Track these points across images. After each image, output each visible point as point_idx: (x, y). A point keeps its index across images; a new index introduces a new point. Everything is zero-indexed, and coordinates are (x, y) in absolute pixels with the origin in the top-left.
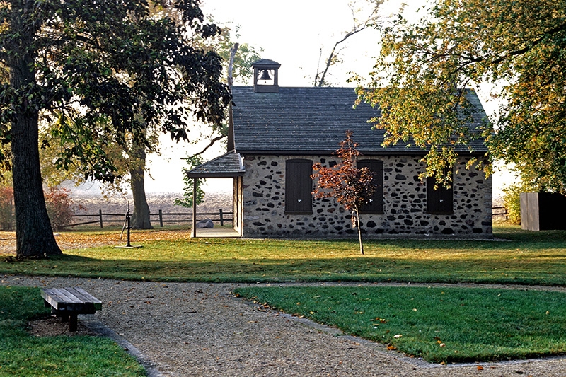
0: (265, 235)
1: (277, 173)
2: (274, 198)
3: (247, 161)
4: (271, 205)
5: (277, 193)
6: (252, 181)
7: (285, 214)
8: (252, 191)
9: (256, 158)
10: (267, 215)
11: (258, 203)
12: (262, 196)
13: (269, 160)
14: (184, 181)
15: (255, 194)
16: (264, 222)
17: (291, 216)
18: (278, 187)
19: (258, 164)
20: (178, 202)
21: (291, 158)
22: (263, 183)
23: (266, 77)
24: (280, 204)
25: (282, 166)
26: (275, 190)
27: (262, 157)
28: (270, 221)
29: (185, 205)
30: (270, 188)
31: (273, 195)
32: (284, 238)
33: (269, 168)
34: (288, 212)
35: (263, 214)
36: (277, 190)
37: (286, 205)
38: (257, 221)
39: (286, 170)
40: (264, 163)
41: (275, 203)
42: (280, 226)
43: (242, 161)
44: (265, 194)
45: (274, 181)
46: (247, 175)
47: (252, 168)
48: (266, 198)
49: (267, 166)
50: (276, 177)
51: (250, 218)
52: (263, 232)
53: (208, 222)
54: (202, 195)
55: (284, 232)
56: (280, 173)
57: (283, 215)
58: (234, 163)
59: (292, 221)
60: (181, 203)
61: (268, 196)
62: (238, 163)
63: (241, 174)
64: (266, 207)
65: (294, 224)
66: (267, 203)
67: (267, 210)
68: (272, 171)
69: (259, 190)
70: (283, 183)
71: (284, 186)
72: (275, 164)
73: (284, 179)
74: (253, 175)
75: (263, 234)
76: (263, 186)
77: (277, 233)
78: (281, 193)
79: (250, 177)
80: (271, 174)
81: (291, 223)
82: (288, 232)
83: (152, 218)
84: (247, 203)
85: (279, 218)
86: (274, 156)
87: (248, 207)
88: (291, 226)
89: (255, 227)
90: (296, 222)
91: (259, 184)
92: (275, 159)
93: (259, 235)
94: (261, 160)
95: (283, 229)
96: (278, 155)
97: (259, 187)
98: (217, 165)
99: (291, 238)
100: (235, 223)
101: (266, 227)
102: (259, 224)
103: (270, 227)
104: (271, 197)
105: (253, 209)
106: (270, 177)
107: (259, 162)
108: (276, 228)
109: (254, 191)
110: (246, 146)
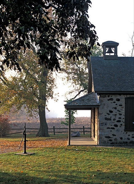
0: (113, 144)
1: (120, 105)
2: (118, 121)
3: (101, 98)
4: (116, 126)
5: (120, 118)
6: (104, 111)
7: (125, 131)
8: (104, 117)
9: (107, 96)
10: (114, 132)
11: (108, 124)
12: (110, 120)
13: (114, 98)
14: (65, 112)
15: (106, 119)
16: (111, 136)
17: (128, 132)
18: (120, 114)
19: (108, 100)
20: (62, 123)
21: (128, 96)
22: (111, 112)
23: (110, 52)
24: (121, 125)
25: (123, 101)
26: (118, 116)
27: (110, 95)
28: (115, 135)
29: (66, 124)
30: (116, 115)
31: (117, 119)
32: (124, 146)
33: (114, 102)
34: (126, 130)
35: (111, 131)
36: (120, 116)
37: (125, 126)
38: (107, 135)
39: (125, 103)
40: (112, 99)
41: (119, 124)
42: (121, 138)
43: (98, 98)
44: (112, 119)
45: (118, 110)
46: (101, 107)
47: (104, 102)
48: (113, 121)
49: (113, 101)
50: (119, 108)
51: (103, 133)
52: (111, 142)
53: (77, 133)
54: (74, 119)
55: (124, 142)
56: (121, 105)
57: (123, 132)
58: (93, 99)
59: (129, 135)
60: (64, 123)
61: (114, 120)
62: (96, 99)
63: (98, 106)
64: (113, 127)
65: (130, 137)
66: (113, 124)
67: (113, 128)
68: (116, 104)
69: (109, 116)
70: (123, 112)
71: (124, 114)
72: (118, 100)
73: (124, 109)
74: (105, 107)
75: (111, 143)
76: (111, 114)
77: (120, 143)
78: (122, 118)
79: (103, 108)
80: (116, 106)
81: (128, 137)
82: (127, 142)
83: (49, 130)
84: (101, 124)
85: (121, 133)
86: (118, 95)
87: (102, 127)
88: (129, 139)
89: (106, 139)
90: (131, 136)
91: (108, 112)
92: (118, 97)
93: (109, 144)
94: (110, 97)
95: (123, 140)
96: (120, 94)
97: (109, 114)
98: (83, 100)
99: (129, 146)
100: (93, 135)
101: (113, 139)
102: (109, 137)
103: (116, 139)
104: (116, 120)
105: (105, 127)
106: (116, 108)
107: (109, 98)
108: (119, 140)
109: (106, 117)
110: (101, 89)
